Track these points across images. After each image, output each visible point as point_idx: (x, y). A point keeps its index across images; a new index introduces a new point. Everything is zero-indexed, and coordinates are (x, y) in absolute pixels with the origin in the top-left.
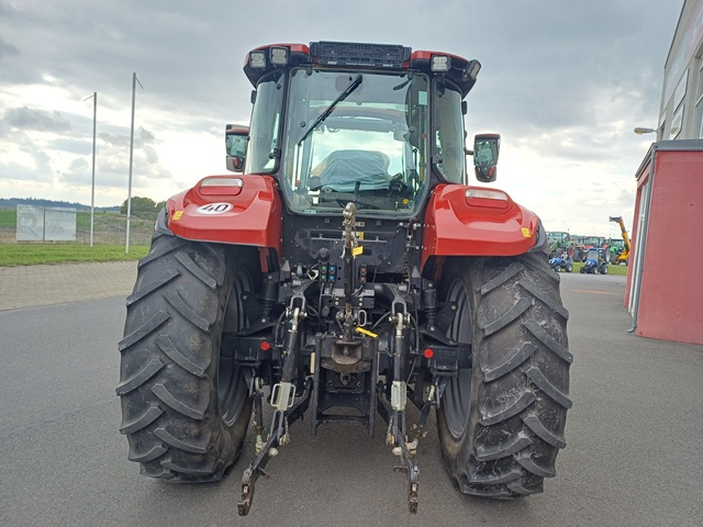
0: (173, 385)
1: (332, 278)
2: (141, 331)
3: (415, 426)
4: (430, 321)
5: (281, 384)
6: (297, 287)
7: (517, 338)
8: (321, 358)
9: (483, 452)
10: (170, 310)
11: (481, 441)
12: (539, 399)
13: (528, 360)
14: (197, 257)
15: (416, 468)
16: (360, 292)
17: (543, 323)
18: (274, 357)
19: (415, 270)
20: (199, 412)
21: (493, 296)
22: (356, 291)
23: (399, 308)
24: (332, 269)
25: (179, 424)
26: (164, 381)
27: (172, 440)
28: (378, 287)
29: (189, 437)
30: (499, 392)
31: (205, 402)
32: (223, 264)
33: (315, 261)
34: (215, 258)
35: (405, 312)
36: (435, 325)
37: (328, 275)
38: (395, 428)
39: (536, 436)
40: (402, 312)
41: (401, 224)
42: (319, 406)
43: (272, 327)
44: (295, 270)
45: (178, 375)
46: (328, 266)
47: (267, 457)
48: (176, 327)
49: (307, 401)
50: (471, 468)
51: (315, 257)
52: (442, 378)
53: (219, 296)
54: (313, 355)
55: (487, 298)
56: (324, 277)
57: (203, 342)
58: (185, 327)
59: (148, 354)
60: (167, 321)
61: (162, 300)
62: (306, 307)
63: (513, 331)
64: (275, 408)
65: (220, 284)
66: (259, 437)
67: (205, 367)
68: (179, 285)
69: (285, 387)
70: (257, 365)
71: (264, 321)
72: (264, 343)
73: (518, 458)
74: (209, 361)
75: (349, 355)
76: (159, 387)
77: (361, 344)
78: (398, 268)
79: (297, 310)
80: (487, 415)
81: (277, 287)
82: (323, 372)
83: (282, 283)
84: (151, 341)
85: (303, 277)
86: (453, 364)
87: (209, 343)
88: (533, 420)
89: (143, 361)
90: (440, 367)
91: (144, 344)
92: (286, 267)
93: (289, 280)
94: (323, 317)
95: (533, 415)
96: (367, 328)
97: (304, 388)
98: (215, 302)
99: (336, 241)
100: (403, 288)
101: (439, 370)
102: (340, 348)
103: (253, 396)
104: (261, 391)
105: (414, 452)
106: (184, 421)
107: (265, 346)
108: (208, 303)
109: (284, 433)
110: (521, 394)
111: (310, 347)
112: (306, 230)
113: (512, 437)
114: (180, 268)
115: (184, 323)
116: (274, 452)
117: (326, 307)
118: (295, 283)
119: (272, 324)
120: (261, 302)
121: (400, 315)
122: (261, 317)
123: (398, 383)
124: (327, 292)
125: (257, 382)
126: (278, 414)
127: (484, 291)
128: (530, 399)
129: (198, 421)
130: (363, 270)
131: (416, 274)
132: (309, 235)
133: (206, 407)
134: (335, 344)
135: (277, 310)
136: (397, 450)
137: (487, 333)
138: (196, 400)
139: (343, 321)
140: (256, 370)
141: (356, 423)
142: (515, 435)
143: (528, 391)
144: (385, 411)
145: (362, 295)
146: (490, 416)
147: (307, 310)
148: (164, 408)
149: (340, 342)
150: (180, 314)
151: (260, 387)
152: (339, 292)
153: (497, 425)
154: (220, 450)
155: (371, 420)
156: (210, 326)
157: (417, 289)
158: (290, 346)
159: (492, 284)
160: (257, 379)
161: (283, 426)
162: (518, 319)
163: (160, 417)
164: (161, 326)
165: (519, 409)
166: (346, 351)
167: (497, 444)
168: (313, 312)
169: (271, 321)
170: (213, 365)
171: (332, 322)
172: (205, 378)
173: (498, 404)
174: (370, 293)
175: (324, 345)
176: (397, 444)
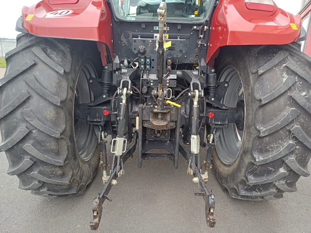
0: (38, 144)
1: (148, 67)
2: (9, 107)
3: (205, 162)
4: (211, 94)
5: (117, 139)
6: (124, 73)
7: (285, 105)
8: (143, 121)
9: (252, 180)
10: (30, 90)
11: (251, 173)
12: (298, 147)
13: (292, 121)
14: (49, 51)
15: (213, 197)
16: (167, 76)
17: (304, 94)
18: (113, 119)
19: (203, 60)
20: (60, 161)
21: (266, 76)
22: (164, 75)
23: (196, 87)
24: (148, 60)
25: (47, 169)
26: (32, 142)
27: (44, 179)
28: (179, 72)
29: (56, 176)
30: (269, 143)
31: (64, 154)
32: (69, 56)
33: (136, 55)
34: (63, 51)
35: (200, 89)
36: (214, 97)
37: (145, 64)
38: (194, 165)
39: (291, 170)
40: (198, 89)
41: (195, 27)
42: (142, 149)
43: (110, 100)
44: (122, 62)
45: (41, 138)
46: (145, 58)
47: (110, 185)
48: (36, 102)
49: (135, 146)
50: (240, 186)
51: (136, 52)
52: (217, 129)
53: (67, 80)
54: (137, 118)
55: (263, 77)
56: (142, 66)
57: (57, 113)
58: (43, 103)
59: (17, 123)
60: (28, 98)
61: (23, 83)
62: (132, 87)
63: (282, 100)
64: (114, 154)
65: (67, 70)
66: (104, 172)
67: (61, 130)
68: (36, 72)
69: (120, 141)
70: (102, 124)
71: (104, 96)
72: (105, 111)
73: (277, 184)
74: (64, 127)
75: (162, 119)
76: (28, 146)
77: (170, 112)
78: (191, 60)
79: (125, 89)
80: (259, 158)
81: (111, 74)
82: (144, 129)
83: (115, 71)
84: (18, 114)
85: (128, 67)
86: (224, 120)
87: (62, 114)
88: (292, 161)
89: (15, 128)
90: (216, 123)
91: (13, 116)
92: (117, 60)
93: (119, 69)
94: (142, 94)
95: (293, 158)
96: (172, 100)
97: (132, 137)
98: (65, 84)
99: (150, 40)
100: (196, 73)
101: (216, 125)
102: (156, 115)
103: (101, 143)
104: (106, 139)
105: (206, 180)
106: (50, 167)
107: (106, 113)
108: (59, 85)
109: (121, 169)
110: (286, 145)
111: (135, 112)
112: (129, 32)
113: (275, 172)
114: (36, 59)
115: (41, 100)
116: (114, 182)
117: (145, 87)
118: (123, 71)
119: (110, 98)
120: (102, 84)
121: (197, 91)
122: (103, 94)
123: (195, 137)
124: (145, 77)
125: (103, 134)
126: (116, 158)
127: (261, 71)
128: (292, 147)
129: (60, 167)
130: (169, 61)
131: (203, 63)
132: (131, 36)
133: (65, 157)
134: (152, 112)
135: (112, 89)
136: (196, 179)
137: (263, 102)
138: (58, 153)
139: (157, 96)
140: (102, 127)
141: (166, 159)
142: (277, 169)
143: (291, 142)
144: (184, 152)
145: (168, 78)
146: (261, 159)
147: (132, 89)
148: (35, 160)
149: (155, 110)
150: (38, 93)
151: (105, 137)
152: (153, 77)
153: (265, 165)
154: (81, 179)
155: (176, 158)
156: (61, 102)
157: (204, 73)
158: (122, 114)
159: (267, 66)
160: (103, 132)
161: (120, 165)
162: (286, 92)
163: (33, 164)
164: (25, 102)
165: (283, 154)
166: (160, 117)
167: (263, 175)
168: (135, 90)
169: (109, 96)
170: (68, 128)
171: (149, 97)
172: (62, 138)
173: (267, 151)
174: (174, 77)
175: (145, 112)
176: (195, 175)
